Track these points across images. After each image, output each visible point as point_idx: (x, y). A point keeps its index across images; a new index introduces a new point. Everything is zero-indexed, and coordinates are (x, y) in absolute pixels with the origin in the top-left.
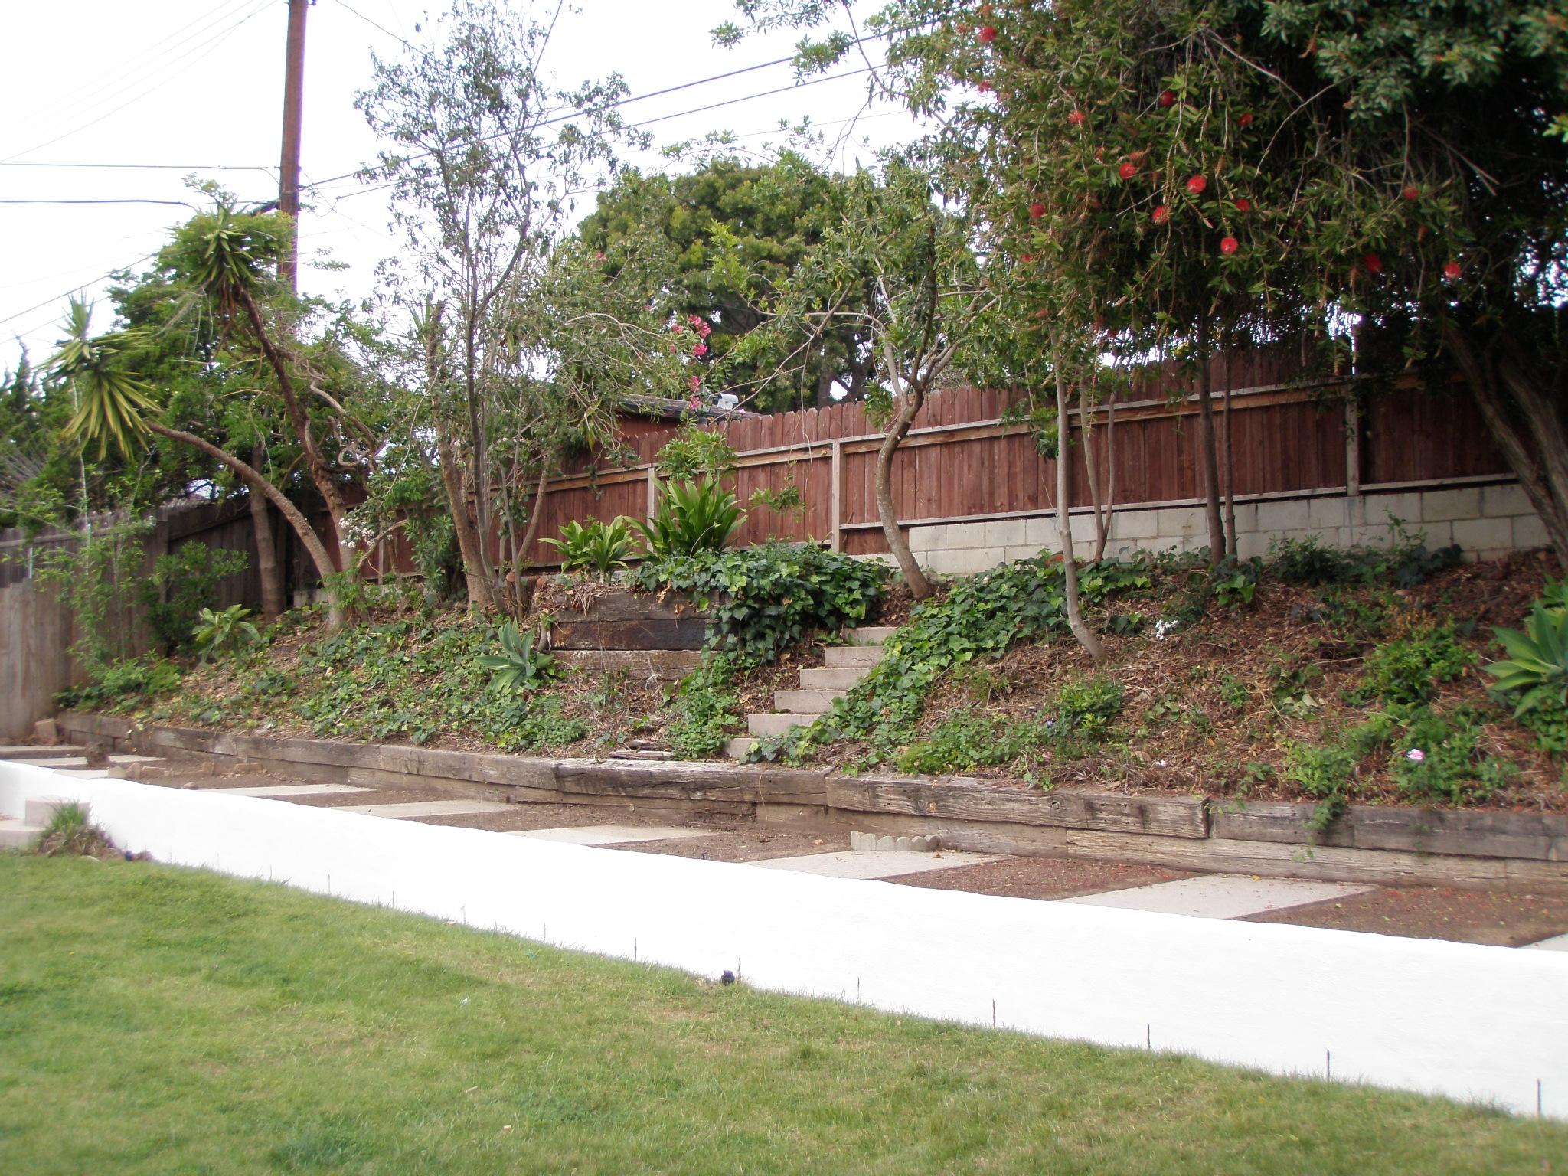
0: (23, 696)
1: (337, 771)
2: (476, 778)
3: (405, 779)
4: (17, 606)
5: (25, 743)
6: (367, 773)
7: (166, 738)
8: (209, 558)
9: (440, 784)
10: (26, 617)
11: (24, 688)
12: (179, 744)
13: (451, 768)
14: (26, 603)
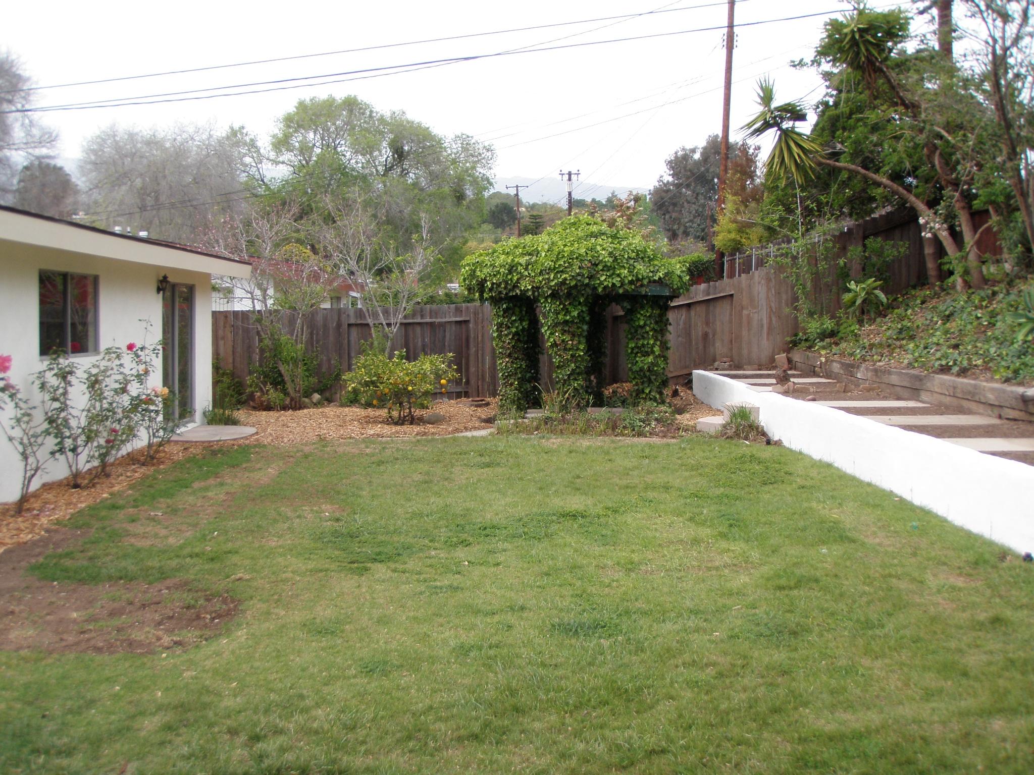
0: (768, 339)
1: (914, 392)
2: (983, 400)
3: (948, 398)
4: (763, 282)
5: (767, 369)
6: (929, 394)
7: (836, 367)
8: (882, 247)
9: (965, 404)
10: (769, 289)
11: (768, 334)
12: (842, 372)
13: (970, 392)
14: (769, 280)
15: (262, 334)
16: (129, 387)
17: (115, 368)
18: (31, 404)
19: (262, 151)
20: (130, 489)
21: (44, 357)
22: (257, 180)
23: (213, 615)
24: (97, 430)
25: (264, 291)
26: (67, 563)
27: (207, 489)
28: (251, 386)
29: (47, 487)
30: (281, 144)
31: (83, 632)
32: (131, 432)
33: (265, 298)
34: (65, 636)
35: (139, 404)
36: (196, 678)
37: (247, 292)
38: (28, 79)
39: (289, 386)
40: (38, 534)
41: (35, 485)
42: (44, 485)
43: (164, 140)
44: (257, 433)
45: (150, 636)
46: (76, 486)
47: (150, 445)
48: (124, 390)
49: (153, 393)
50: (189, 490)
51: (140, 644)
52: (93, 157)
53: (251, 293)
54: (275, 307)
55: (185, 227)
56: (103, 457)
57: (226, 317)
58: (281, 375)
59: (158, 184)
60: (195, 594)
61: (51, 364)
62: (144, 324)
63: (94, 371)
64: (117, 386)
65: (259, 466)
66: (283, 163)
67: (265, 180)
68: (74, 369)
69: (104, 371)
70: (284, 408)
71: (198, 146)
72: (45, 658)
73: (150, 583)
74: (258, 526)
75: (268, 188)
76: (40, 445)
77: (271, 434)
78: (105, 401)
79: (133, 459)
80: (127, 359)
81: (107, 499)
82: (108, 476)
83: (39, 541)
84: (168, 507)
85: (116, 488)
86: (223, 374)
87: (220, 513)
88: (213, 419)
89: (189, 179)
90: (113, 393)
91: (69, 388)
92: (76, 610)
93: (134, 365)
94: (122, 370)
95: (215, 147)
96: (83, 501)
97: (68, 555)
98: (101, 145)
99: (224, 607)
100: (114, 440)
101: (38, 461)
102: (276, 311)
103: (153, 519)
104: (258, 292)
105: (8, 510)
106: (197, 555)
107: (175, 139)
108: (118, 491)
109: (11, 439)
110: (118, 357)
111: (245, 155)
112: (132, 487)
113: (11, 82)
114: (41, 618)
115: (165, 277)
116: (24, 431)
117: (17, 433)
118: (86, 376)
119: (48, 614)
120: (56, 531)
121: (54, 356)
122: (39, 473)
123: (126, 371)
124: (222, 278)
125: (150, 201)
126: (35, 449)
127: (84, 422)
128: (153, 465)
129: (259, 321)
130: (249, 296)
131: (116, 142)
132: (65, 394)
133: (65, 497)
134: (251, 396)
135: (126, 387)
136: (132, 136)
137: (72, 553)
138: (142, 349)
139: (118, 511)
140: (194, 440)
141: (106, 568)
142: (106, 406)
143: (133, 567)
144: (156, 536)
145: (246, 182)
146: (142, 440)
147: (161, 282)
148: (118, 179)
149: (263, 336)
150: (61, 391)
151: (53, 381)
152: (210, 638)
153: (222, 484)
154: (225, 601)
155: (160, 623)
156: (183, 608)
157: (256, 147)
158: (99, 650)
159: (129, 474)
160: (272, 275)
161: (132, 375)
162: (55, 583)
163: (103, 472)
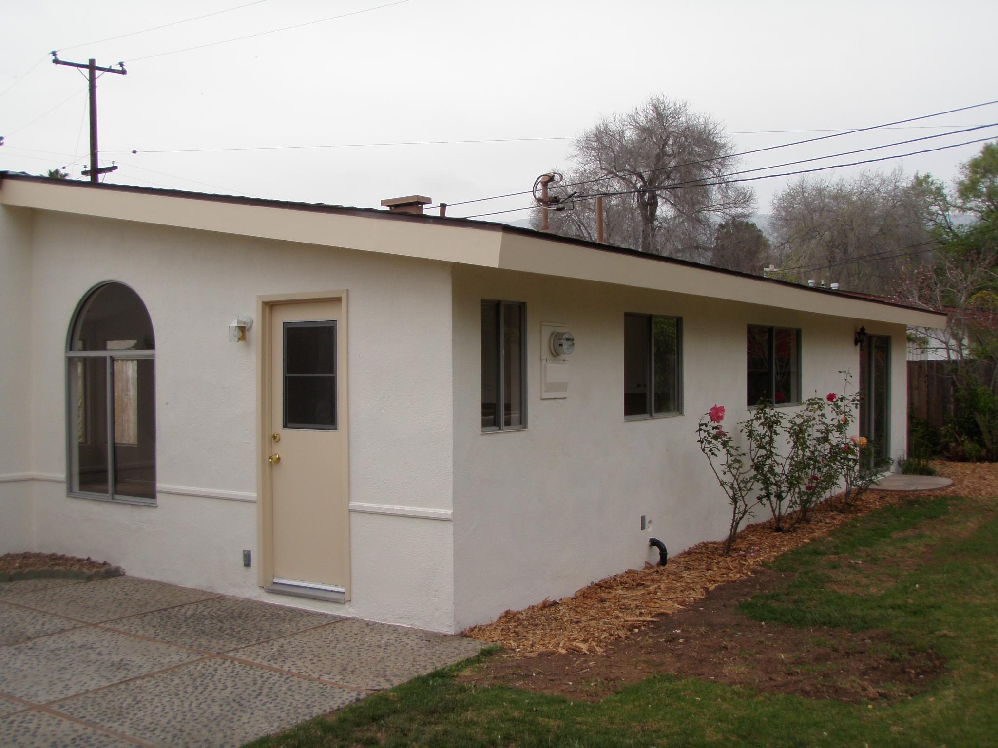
15: (957, 383)
16: (831, 437)
17: (817, 418)
18: (741, 451)
19: (948, 198)
20: (830, 535)
21: (752, 407)
22: (944, 228)
23: (918, 670)
24: (799, 477)
25: (959, 341)
26: (775, 605)
27: (905, 540)
28: (945, 436)
29: (751, 528)
30: (968, 190)
31: (791, 674)
32: (830, 480)
33: (960, 348)
34: (774, 676)
35: (839, 453)
36: (904, 734)
37: (942, 342)
38: (724, 145)
39: (986, 437)
40: (746, 574)
41: (742, 527)
42: (748, 527)
43: (851, 193)
44: (953, 485)
45: (855, 685)
46: (779, 530)
47: (848, 493)
48: (826, 439)
49: (852, 443)
50: (888, 540)
51: (846, 692)
52: (784, 214)
53: (946, 343)
54: (971, 358)
55: (873, 277)
56: (804, 503)
57: (920, 367)
58: (977, 425)
59: (847, 237)
60: (899, 647)
61: (758, 413)
62: (843, 375)
63: (799, 421)
64: (819, 435)
65: (957, 519)
66: (970, 209)
67: (953, 228)
68: (780, 419)
69: (808, 421)
70: (981, 459)
71: (884, 198)
72: (756, 695)
73: (853, 631)
74: (961, 582)
75: (956, 236)
76: (748, 490)
77: (968, 486)
78: (807, 450)
79: (830, 506)
80: (828, 410)
81: (808, 544)
82: (808, 521)
83: (747, 580)
84: (868, 556)
85: (817, 534)
86: (917, 424)
87: (921, 566)
88: (908, 468)
89: (875, 230)
90: (815, 441)
91: (774, 437)
92: (784, 652)
93: (834, 415)
94: (824, 420)
95: (901, 197)
96: (786, 545)
97: (775, 597)
98: (791, 202)
99: (929, 663)
100: (815, 488)
101: (746, 505)
102: (971, 361)
103: (853, 567)
104: (953, 342)
105: (717, 549)
106: (899, 607)
107: (861, 193)
108: (819, 537)
109: (722, 483)
110: (820, 408)
111: (931, 204)
112: (832, 533)
113: (708, 150)
114: (751, 655)
115: (863, 329)
116: (734, 476)
117: (728, 478)
118: (790, 425)
119: (758, 653)
120: (762, 572)
121: (762, 406)
122: (746, 516)
123: (828, 421)
124: (917, 330)
125: (839, 254)
126: (744, 493)
127: (787, 469)
128: (851, 512)
129: (955, 371)
130: (944, 346)
131: (806, 199)
132: (771, 441)
133: (769, 540)
134: (946, 447)
135: (828, 437)
136: (819, 191)
137: (778, 595)
138: (842, 399)
139: (819, 557)
140: (890, 489)
141: (810, 612)
142: (808, 454)
143: (836, 614)
144: (857, 584)
145: (933, 231)
146: (841, 486)
147: (859, 334)
148: (807, 233)
149: (959, 386)
150: (767, 439)
151: (760, 430)
152: (916, 694)
153: (921, 536)
154: (929, 657)
155: (864, 673)
156: (887, 660)
157: (942, 195)
158: (806, 693)
159: (828, 521)
160: (968, 326)
161: (833, 425)
162: (763, 623)
163: (803, 517)
